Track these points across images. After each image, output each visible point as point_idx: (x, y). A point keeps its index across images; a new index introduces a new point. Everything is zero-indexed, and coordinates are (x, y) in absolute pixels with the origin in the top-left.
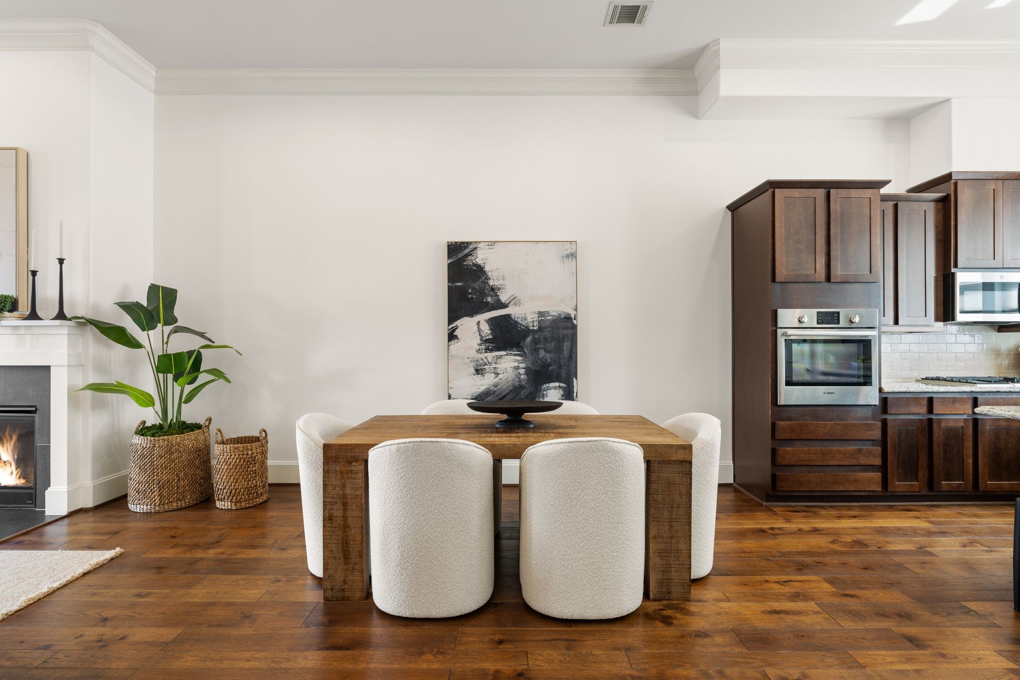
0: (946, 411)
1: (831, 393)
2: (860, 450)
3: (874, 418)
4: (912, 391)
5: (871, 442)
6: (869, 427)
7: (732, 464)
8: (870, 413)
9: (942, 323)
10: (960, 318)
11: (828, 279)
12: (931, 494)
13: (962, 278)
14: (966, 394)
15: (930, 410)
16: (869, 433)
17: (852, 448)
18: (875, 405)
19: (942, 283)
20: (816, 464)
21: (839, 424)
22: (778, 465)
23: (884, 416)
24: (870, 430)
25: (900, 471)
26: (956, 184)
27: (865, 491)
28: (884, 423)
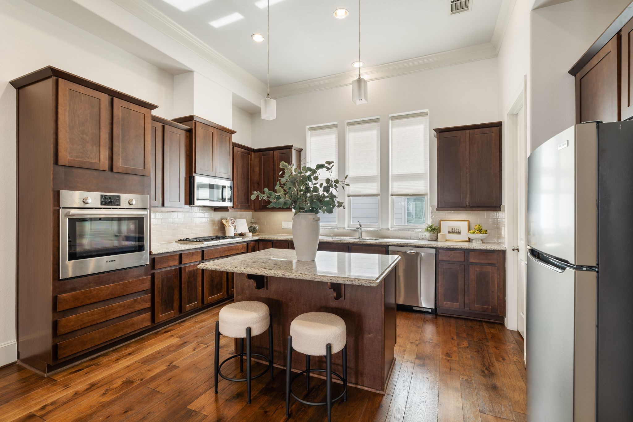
0: (188, 261)
1: (112, 261)
2: (135, 301)
3: (146, 274)
4: (170, 251)
5: (144, 292)
6: (142, 281)
7: (16, 342)
8: (144, 271)
9: (188, 206)
10: (197, 203)
11: (111, 169)
12: (181, 315)
13: (198, 180)
14: (199, 249)
15: (180, 262)
16: (142, 286)
17: (129, 300)
18: (147, 265)
19: (188, 182)
20: (100, 321)
21: (119, 285)
22: (60, 335)
23: (153, 271)
24: (143, 284)
25: (163, 306)
26: (195, 123)
27: (139, 329)
28: (153, 276)
